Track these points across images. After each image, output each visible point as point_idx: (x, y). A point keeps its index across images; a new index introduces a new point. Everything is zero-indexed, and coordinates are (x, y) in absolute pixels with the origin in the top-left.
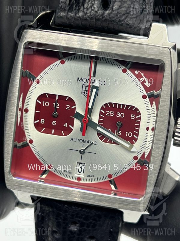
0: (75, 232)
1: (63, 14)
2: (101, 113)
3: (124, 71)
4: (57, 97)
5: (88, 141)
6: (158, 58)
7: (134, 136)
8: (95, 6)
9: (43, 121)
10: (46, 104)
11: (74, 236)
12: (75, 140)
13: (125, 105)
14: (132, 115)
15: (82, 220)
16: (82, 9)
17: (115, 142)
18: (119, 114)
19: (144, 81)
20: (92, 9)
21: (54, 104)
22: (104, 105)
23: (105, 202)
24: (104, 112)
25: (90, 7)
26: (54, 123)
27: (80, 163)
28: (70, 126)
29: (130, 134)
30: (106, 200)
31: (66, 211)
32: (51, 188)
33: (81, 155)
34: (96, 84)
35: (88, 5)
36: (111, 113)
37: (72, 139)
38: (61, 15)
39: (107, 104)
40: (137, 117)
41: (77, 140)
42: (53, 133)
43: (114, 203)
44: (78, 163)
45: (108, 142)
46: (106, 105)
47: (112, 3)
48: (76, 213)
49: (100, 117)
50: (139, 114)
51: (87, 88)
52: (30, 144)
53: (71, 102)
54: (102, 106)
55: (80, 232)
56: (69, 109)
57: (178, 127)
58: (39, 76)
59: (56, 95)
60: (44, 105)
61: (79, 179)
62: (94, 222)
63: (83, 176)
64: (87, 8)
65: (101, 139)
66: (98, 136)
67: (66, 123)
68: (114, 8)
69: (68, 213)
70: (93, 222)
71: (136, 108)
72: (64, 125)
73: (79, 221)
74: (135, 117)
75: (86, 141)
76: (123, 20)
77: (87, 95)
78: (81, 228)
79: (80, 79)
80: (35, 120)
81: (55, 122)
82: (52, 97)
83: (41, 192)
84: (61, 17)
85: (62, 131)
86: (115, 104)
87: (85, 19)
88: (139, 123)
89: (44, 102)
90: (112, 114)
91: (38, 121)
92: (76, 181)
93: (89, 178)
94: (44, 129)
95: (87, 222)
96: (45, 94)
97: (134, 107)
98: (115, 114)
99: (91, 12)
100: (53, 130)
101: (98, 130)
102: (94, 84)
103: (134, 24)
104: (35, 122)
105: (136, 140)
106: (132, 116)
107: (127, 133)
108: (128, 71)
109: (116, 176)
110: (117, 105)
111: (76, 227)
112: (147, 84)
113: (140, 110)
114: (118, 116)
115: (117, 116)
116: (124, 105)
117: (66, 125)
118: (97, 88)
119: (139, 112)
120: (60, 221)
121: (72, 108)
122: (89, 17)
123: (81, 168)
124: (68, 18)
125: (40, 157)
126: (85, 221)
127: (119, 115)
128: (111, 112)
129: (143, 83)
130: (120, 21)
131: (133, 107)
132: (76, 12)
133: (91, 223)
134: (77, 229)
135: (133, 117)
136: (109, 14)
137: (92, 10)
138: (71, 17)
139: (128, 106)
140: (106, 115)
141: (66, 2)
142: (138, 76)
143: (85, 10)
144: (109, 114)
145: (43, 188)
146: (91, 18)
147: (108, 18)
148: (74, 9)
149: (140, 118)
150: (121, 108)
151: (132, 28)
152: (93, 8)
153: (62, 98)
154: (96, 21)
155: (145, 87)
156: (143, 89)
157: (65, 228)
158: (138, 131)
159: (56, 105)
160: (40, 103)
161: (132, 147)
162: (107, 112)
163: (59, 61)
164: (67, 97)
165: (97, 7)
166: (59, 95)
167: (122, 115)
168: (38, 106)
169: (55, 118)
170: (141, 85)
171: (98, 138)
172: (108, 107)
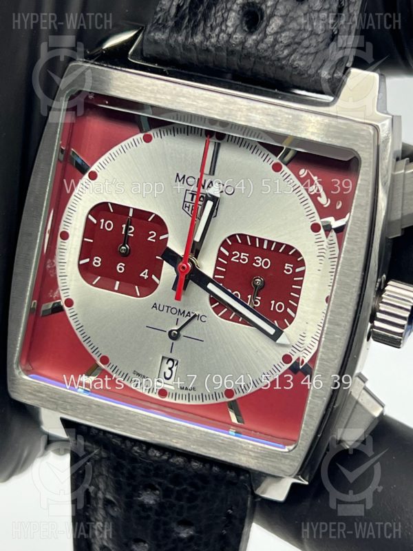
0: (150, 508)
1: (159, 36)
2: (220, 254)
3: (277, 168)
4: (131, 211)
5: (189, 313)
6: (346, 144)
7: (289, 310)
8: (229, 24)
9: (97, 262)
10: (107, 225)
11: (148, 517)
12: (161, 309)
13: (273, 242)
14: (287, 265)
15: (166, 482)
16: (201, 27)
18: (259, 260)
20: (221, 29)
21: (124, 226)
22: (229, 238)
23: (212, 447)
24: (227, 254)
25: (217, 25)
26: (120, 267)
27: (170, 359)
28: (154, 277)
29: (280, 307)
30: (213, 444)
31: (134, 460)
32: (99, 406)
33: (172, 341)
34: (214, 191)
35: (215, 19)
36: (242, 257)
37: (155, 306)
38: (156, 37)
39: (234, 235)
40: (297, 270)
41: (166, 308)
42: (116, 288)
43: (230, 451)
44: (163, 358)
45: (231, 318)
46: (232, 237)
48: (155, 465)
49: (218, 263)
50: (302, 263)
52: (66, 308)
53: (160, 224)
54: (225, 240)
55: (161, 508)
56: (154, 241)
57: (383, 300)
58: (97, 163)
59: (129, 208)
60: (102, 228)
61: (163, 393)
62: (192, 489)
63: (172, 388)
64: (212, 25)
65: (217, 310)
66: (211, 305)
67: (147, 271)
68: (268, 30)
69: (138, 465)
70: (190, 489)
71: (297, 251)
72: (142, 275)
73: (160, 484)
74: (294, 269)
75: (184, 312)
76: (285, 58)
77: (193, 212)
78: (162, 500)
79: (181, 177)
80: (80, 259)
81: (124, 265)
82: (121, 210)
83: (79, 411)
84: (156, 42)
85: (136, 287)
86: (253, 239)
87: (204, 50)
88: (300, 283)
89: (102, 221)
90: (244, 260)
91: (88, 260)
92: (157, 397)
93: (185, 392)
94: (99, 278)
95: (177, 488)
96: (107, 203)
97: (293, 248)
98: (252, 260)
99: (218, 36)
100: (118, 283)
101: (210, 292)
102: (211, 191)
103: (310, 67)
104: (82, 262)
105: (291, 320)
106: (286, 268)
107: (273, 302)
108: (284, 168)
109: (242, 395)
110: (257, 239)
111: (153, 497)
113: (305, 256)
114: (258, 264)
115: (254, 264)
116: (270, 243)
117: (144, 274)
118: (215, 200)
119: (303, 260)
120: (121, 479)
121: (161, 238)
122: (213, 46)
123: (170, 369)
124: (170, 45)
125: (85, 338)
126: (172, 486)
127: (260, 262)
128: (242, 254)
129: (314, 198)
131: (289, 248)
132: (187, 33)
133: (185, 490)
134: (156, 501)
135: (288, 270)
136: (257, 43)
137: (221, 31)
138: (177, 42)
139: (279, 245)
140: (232, 259)
141: (169, 11)
143: (207, 31)
144: (239, 258)
145: (85, 405)
146: (218, 49)
147: (253, 51)
148: (184, 26)
149: (302, 274)
150: (265, 247)
151: (303, 76)
152: (223, 28)
153: (141, 215)
154: (227, 54)
155: (318, 206)
156: (314, 210)
157: (130, 496)
158: (297, 300)
159: (127, 229)
160: (95, 221)
161: (279, 333)
162: (234, 253)
163: (141, 135)
164: (152, 214)
165: (233, 25)
166: (134, 209)
167: (266, 264)
168: (90, 229)
169: (125, 256)
170: (310, 201)
171: (210, 308)
172: (236, 242)
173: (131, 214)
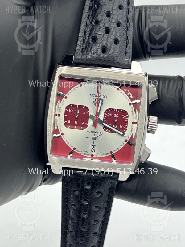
0: (89, 189)
1: (79, 57)
2: (104, 115)
3: (118, 89)
7: (125, 127)
8: (98, 52)
9: (69, 121)
10: (71, 111)
11: (88, 192)
14: (123, 115)
15: (93, 181)
16: (90, 54)
17: (113, 132)
19: (130, 95)
21: (76, 110)
24: (106, 114)
25: (95, 53)
26: (76, 122)
27: (93, 146)
28: (86, 123)
29: (122, 127)
33: (93, 140)
34: (102, 98)
35: (94, 51)
37: (88, 131)
38: (78, 58)
39: (108, 109)
40: (126, 116)
41: (91, 132)
42: (75, 128)
44: (91, 145)
45: (109, 131)
46: (107, 110)
47: (108, 50)
48: (90, 177)
49: (104, 117)
50: (127, 114)
51: (96, 100)
52: (62, 136)
53: (86, 109)
54: (105, 111)
56: (85, 113)
58: (67, 94)
59: (77, 105)
60: (69, 112)
61: (92, 155)
62: (101, 182)
63: (95, 153)
64: (93, 53)
65: (105, 130)
67: (84, 122)
68: (110, 53)
69: (84, 178)
71: (126, 111)
73: (91, 182)
74: (125, 116)
75: (96, 132)
76: (115, 60)
77: (96, 104)
78: (92, 187)
79: (91, 95)
82: (74, 106)
85: (81, 127)
86: (113, 109)
87: (92, 60)
88: (127, 120)
89: (69, 110)
90: (111, 115)
91: (66, 121)
93: (99, 154)
94: (70, 126)
95: (97, 182)
96: (70, 105)
97: (124, 110)
98: (113, 115)
99: (96, 56)
100: (76, 127)
101: (103, 125)
102: (100, 98)
103: (122, 62)
104: (65, 122)
105: (126, 130)
107: (120, 126)
108: (120, 89)
109: (115, 152)
112: (131, 97)
113: (128, 112)
116: (118, 110)
117: (83, 123)
118: (102, 100)
119: (127, 113)
120: (80, 183)
121: (87, 112)
122: (95, 58)
123: (93, 149)
124: (82, 59)
126: (95, 182)
127: (115, 115)
129: (129, 96)
130: (113, 60)
131: (123, 110)
132: (87, 56)
133: (99, 183)
134: (90, 187)
135: (123, 117)
136: (107, 57)
137: (96, 54)
138: (84, 59)
139: (120, 110)
140: (108, 116)
141: (80, 50)
142: (126, 92)
143: (92, 55)
146: (96, 59)
147: (106, 59)
148: (85, 54)
149: (128, 117)
150: (117, 111)
151: (120, 65)
152: (97, 54)
153: (81, 107)
154: (99, 61)
155: (130, 98)
156: (129, 99)
158: (127, 124)
160: (67, 110)
161: (124, 134)
162: (108, 114)
163: (79, 85)
164: (84, 106)
165: (100, 53)
166: (79, 105)
167: (117, 116)
168: (66, 113)
169: (77, 119)
170: (128, 97)
171: (103, 130)
172: (109, 111)
173: (78, 107)
